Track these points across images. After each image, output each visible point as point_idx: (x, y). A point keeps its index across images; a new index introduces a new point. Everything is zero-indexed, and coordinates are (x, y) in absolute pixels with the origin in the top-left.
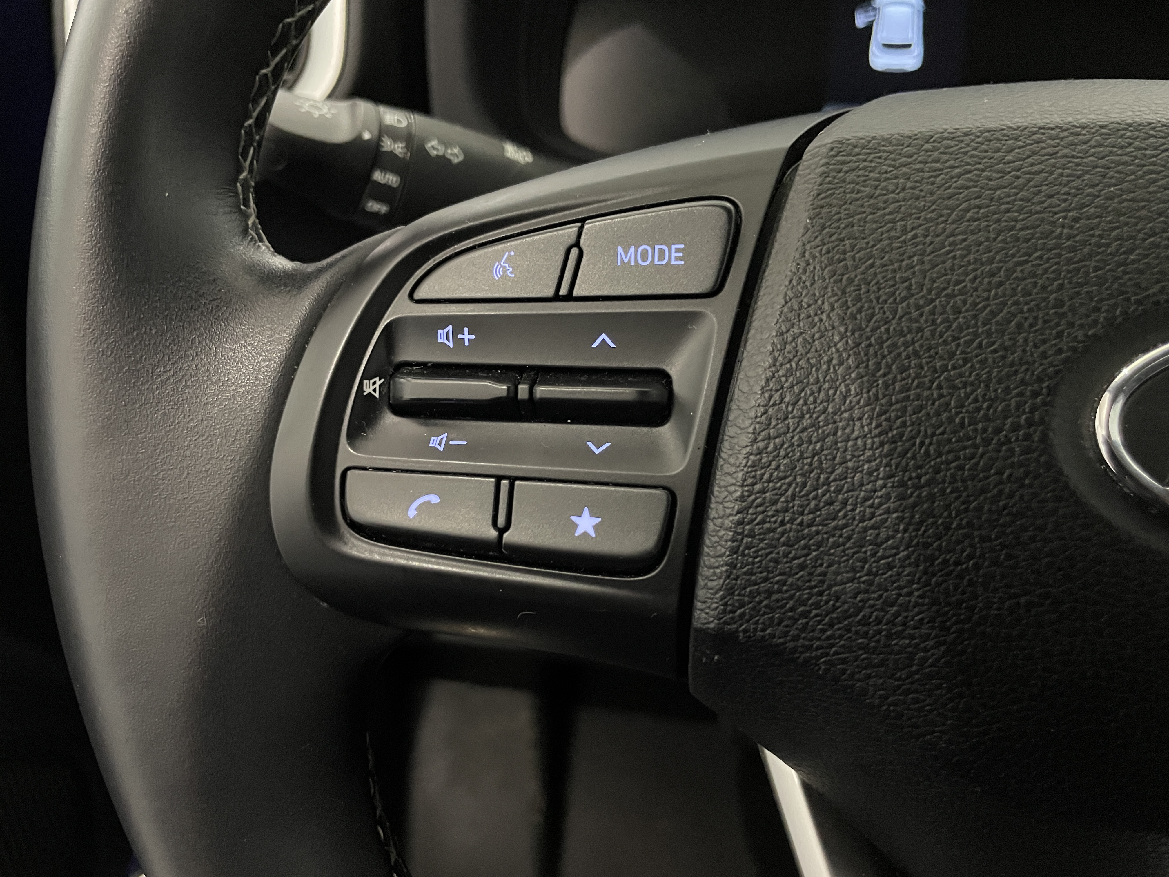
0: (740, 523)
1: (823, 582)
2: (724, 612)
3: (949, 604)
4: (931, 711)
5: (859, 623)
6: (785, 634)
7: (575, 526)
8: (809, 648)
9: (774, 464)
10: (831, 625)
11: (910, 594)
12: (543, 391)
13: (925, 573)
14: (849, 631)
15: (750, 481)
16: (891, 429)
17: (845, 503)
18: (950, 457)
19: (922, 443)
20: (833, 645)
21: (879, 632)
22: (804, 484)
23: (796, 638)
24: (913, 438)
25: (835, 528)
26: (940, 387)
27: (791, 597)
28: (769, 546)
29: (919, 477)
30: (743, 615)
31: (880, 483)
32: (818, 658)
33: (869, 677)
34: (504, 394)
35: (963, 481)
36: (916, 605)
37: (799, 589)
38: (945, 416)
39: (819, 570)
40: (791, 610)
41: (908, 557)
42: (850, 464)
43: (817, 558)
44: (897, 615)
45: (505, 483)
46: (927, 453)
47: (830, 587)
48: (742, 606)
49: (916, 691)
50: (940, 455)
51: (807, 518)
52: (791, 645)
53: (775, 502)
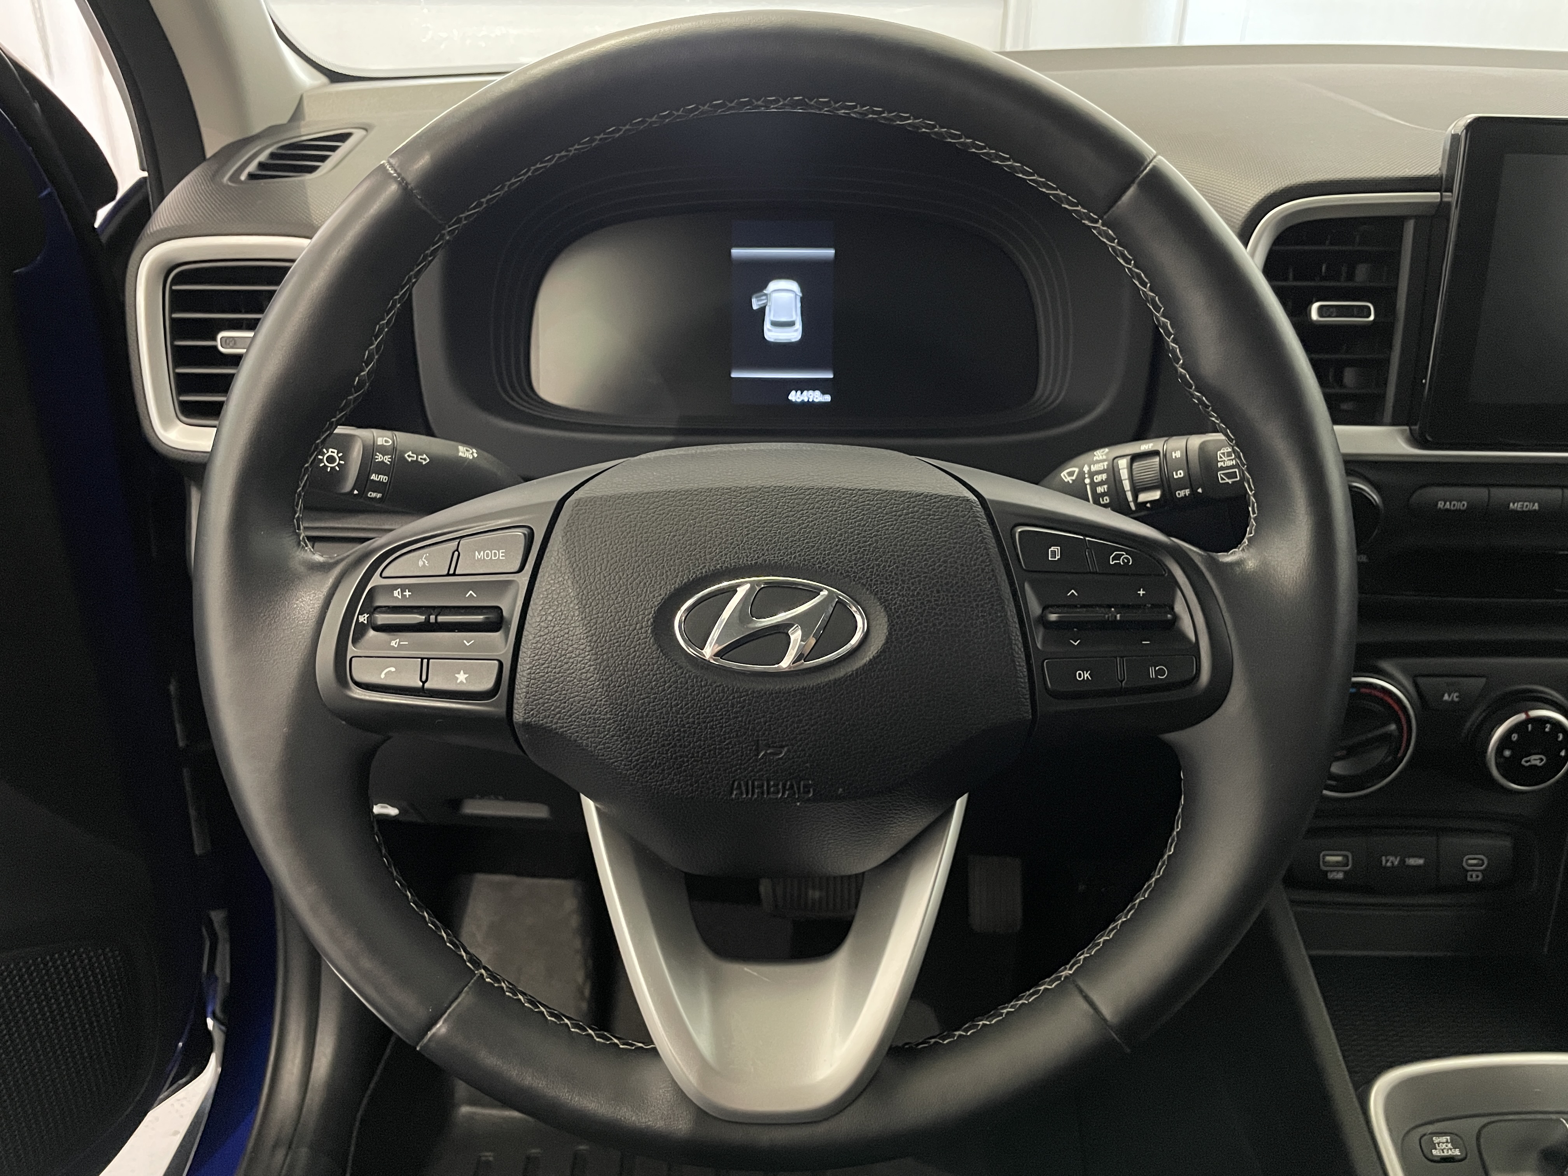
0: (530, 673)
1: (565, 697)
2: (525, 713)
3: (617, 704)
4: (615, 751)
5: (582, 715)
6: (552, 722)
7: (457, 679)
8: (562, 727)
9: (543, 647)
10: (570, 716)
11: (601, 700)
12: (441, 619)
13: (606, 691)
14: (578, 718)
15: (533, 655)
16: (591, 630)
17: (573, 663)
18: (615, 641)
19: (603, 636)
20: (572, 725)
21: (590, 718)
22: (555, 656)
23: (556, 723)
24: (600, 634)
25: (569, 674)
26: (611, 612)
27: (553, 705)
28: (542, 683)
29: (602, 650)
30: (533, 714)
31: (587, 653)
32: (566, 731)
33: (588, 738)
34: (423, 621)
35: (620, 651)
36: (604, 705)
37: (556, 701)
38: (613, 624)
39: (564, 692)
40: (553, 710)
41: (599, 685)
42: (574, 646)
43: (562, 687)
44: (596, 710)
45: (425, 661)
46: (606, 641)
47: (568, 700)
48: (532, 710)
49: (608, 743)
50: (611, 640)
51: (557, 670)
52: (554, 726)
53: (543, 664)
